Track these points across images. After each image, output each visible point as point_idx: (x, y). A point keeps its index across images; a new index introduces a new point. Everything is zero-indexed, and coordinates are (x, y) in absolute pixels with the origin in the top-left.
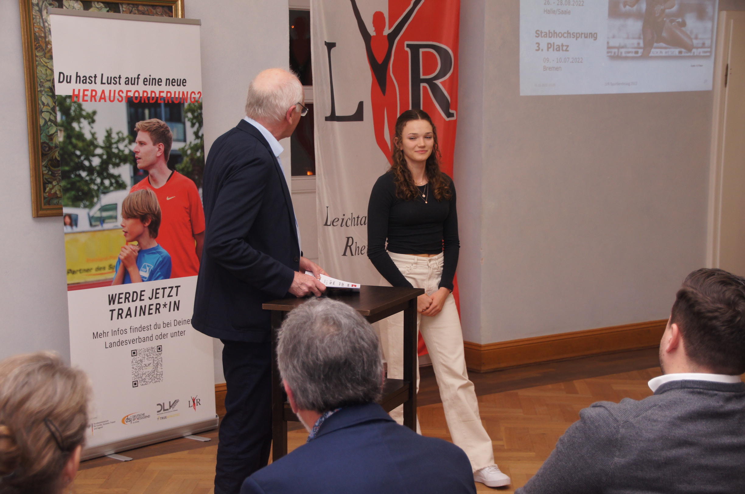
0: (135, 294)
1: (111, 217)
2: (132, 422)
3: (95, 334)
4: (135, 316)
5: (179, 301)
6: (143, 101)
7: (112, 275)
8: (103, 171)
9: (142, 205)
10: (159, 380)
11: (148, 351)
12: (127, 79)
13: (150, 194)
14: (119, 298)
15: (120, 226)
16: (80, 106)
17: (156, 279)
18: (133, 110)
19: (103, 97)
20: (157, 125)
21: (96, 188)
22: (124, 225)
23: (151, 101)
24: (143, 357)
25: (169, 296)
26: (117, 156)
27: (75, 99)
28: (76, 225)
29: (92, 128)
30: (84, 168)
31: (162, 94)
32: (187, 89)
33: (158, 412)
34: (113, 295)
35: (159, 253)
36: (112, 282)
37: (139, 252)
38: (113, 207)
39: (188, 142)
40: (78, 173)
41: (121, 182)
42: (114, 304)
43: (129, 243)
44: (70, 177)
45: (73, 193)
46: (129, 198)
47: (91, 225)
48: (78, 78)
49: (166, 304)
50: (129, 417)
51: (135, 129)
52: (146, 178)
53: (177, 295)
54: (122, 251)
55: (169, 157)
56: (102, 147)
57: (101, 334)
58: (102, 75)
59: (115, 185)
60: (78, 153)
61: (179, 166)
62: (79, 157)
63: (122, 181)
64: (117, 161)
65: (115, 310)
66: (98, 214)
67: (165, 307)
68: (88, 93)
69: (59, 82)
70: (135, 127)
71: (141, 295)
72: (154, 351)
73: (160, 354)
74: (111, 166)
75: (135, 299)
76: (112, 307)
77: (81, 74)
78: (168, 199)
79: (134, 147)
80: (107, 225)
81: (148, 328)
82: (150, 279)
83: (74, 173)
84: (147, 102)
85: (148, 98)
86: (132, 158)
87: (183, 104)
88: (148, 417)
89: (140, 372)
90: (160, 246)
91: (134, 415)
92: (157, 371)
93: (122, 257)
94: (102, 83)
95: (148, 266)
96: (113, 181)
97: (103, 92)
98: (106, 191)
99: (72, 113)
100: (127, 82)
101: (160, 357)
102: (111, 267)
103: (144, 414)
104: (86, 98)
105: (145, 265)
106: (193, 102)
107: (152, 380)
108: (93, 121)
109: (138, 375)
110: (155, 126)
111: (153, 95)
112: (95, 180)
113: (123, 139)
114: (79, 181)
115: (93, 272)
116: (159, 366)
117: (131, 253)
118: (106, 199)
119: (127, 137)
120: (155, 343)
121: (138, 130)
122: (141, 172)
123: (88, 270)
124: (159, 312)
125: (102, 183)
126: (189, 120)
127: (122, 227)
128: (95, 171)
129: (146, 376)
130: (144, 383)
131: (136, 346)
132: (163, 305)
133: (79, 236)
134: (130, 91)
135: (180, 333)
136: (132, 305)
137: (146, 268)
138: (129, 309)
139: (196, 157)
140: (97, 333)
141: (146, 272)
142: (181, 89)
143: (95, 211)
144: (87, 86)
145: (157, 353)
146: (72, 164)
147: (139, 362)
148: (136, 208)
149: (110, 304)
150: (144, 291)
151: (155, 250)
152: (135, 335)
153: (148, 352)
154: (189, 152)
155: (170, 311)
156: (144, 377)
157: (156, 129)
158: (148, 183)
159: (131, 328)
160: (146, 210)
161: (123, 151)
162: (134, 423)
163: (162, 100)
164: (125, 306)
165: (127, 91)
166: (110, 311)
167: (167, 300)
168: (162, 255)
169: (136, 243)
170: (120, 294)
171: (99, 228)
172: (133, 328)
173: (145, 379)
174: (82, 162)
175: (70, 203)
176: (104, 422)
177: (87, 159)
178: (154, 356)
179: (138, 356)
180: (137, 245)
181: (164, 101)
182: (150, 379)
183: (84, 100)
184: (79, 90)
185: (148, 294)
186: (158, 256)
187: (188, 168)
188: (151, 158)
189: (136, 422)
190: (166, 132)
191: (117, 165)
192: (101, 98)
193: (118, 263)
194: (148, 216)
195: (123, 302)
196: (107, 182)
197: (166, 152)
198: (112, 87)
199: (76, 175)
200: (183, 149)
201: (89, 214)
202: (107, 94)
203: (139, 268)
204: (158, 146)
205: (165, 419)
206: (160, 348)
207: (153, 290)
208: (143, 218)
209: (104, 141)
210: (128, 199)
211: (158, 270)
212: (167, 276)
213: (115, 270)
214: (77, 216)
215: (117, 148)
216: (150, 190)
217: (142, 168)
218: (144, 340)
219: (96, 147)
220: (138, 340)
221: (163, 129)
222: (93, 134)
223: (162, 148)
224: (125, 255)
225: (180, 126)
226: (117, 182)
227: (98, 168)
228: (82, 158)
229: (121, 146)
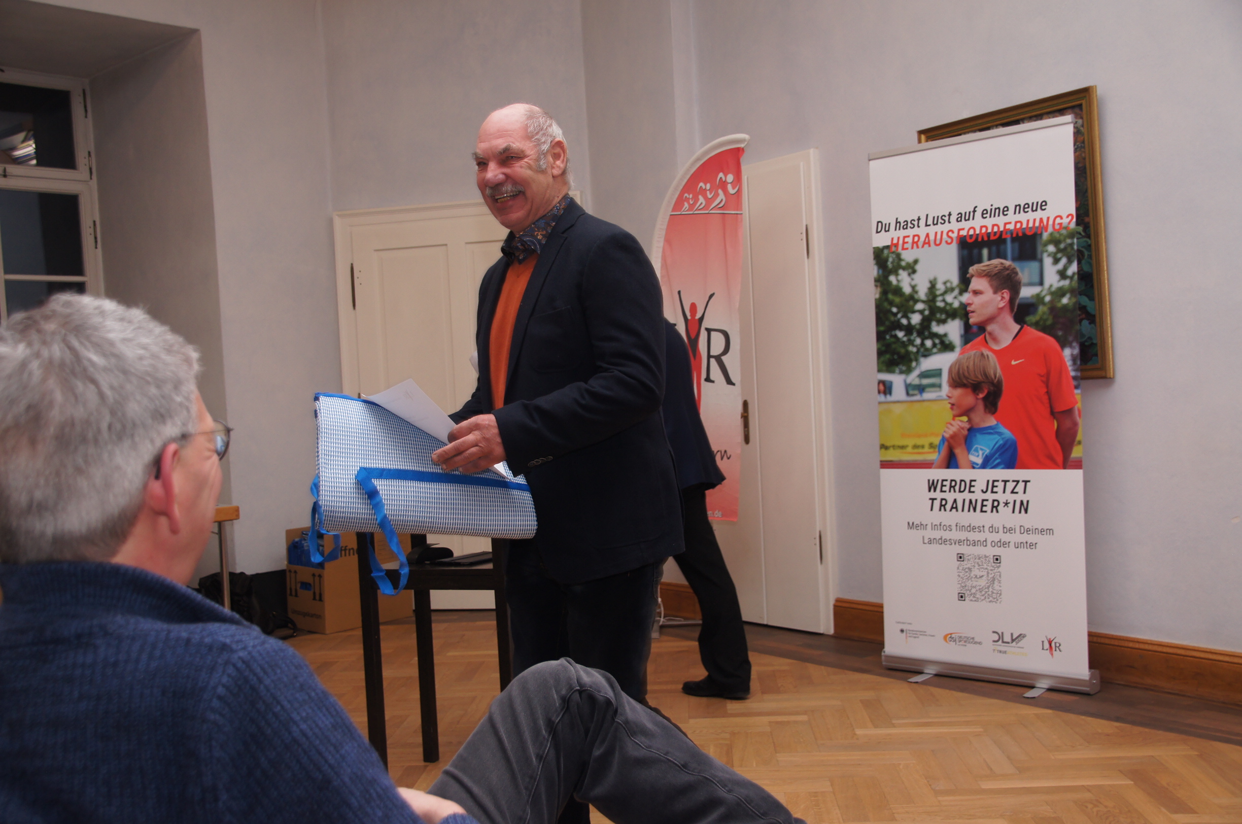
0: (963, 483)
1: (933, 386)
2: (958, 643)
3: (911, 524)
4: (963, 511)
5: (1028, 502)
6: (980, 239)
7: (933, 456)
8: (924, 330)
9: (974, 371)
10: (995, 600)
11: (979, 559)
12: (960, 215)
13: (986, 357)
14: (942, 486)
15: (945, 397)
16: (898, 256)
17: (993, 468)
18: (965, 252)
19: (927, 243)
20: (999, 267)
21: (914, 350)
22: (950, 395)
23: (992, 238)
24: (972, 565)
25: (1012, 492)
26: (942, 310)
27: (894, 249)
28: (890, 393)
29: (912, 279)
30: (900, 327)
31: (1008, 227)
32: (1049, 213)
33: (994, 641)
34: (933, 481)
35: (1000, 434)
36: (932, 464)
37: (969, 430)
38: (937, 373)
39: (1047, 284)
40: (893, 333)
41: (947, 342)
42: (935, 491)
43: (957, 418)
44: (885, 339)
45: (888, 356)
46: (957, 362)
47: (908, 394)
48: (898, 224)
49: (1008, 502)
50: (953, 636)
51: (968, 276)
52: (982, 336)
53: (1025, 492)
54: (947, 428)
55: (1016, 307)
56: (923, 302)
57: (917, 526)
58: (927, 215)
59: (939, 346)
60: (894, 310)
61: (1031, 319)
62: (895, 315)
63: (949, 341)
64: (943, 317)
65: (936, 499)
66: (917, 382)
67: (1006, 506)
68: (910, 240)
69: (877, 232)
70: (968, 273)
71: (971, 486)
72: (989, 561)
73: (999, 567)
74: (934, 324)
75: (962, 489)
76: (932, 495)
77: (901, 220)
78: (1013, 363)
79: (966, 298)
80: (928, 395)
81: (981, 529)
82: (984, 466)
83: (889, 333)
84: (986, 239)
85: (988, 235)
86: (963, 313)
87: (1041, 234)
88: (980, 643)
89: (967, 584)
90: (1000, 425)
91: (960, 635)
92: (992, 588)
93: (947, 435)
94: (927, 225)
95: (982, 449)
96: (937, 341)
97: (928, 235)
98: (927, 353)
99: (890, 265)
100: (959, 219)
101: (998, 571)
102: (931, 446)
103: (973, 638)
104: (906, 246)
105: (977, 448)
106: (1058, 231)
107: (985, 598)
108: (914, 272)
109: (966, 586)
110: (997, 269)
111: (996, 229)
112: (914, 340)
113: (952, 290)
114: (894, 343)
115: (909, 449)
116: (996, 582)
117: (959, 430)
118: (928, 364)
119: (958, 286)
120: (991, 551)
121: (972, 276)
122: (975, 329)
123: (902, 447)
124: (997, 511)
125: (923, 344)
126: (1049, 255)
127: (947, 398)
128: (914, 330)
129: (977, 591)
130: (974, 599)
131: (964, 549)
132: (1004, 503)
133: (893, 406)
134: (963, 229)
135: (1028, 544)
136: (960, 497)
137: (978, 452)
138: (955, 501)
139: (1059, 305)
140: (913, 523)
141: (978, 456)
142: (1039, 214)
143: (913, 378)
144: (910, 232)
145: (993, 564)
146: (887, 323)
147: (967, 570)
148: (966, 374)
149: (930, 491)
150: (975, 481)
151: (993, 429)
152: (963, 535)
153: (980, 561)
154: (1048, 299)
155: (1013, 512)
156: (973, 591)
157: (999, 272)
158: (984, 341)
159: (957, 526)
160: (980, 377)
161: (951, 304)
162: (959, 645)
163: (1009, 234)
164: (950, 497)
165: (959, 230)
166: (930, 499)
167: (1011, 498)
168: (1003, 436)
169: (965, 419)
170: (943, 481)
171: (918, 398)
172: (959, 527)
173: (974, 594)
174: (899, 320)
175: (884, 368)
176: (921, 632)
177: (905, 316)
178: (989, 568)
179: (965, 562)
180: (967, 421)
181: (1012, 234)
182: (983, 595)
183: (903, 249)
184: (899, 238)
185: (980, 485)
186: (997, 437)
187: (1046, 320)
188: (990, 311)
189: (962, 645)
190: (1013, 275)
191: (943, 322)
192: (925, 243)
193: (942, 442)
194: (983, 384)
195: (948, 490)
196: (928, 343)
197: (1012, 301)
198: (939, 228)
199: (892, 336)
200: (1038, 295)
201: (905, 381)
202: (932, 237)
203: (969, 450)
204: (1000, 294)
205: (1004, 654)
206: (997, 559)
207: (988, 481)
208: (975, 388)
209: (926, 295)
210: (956, 364)
211: (997, 455)
212: (1010, 464)
213: (937, 450)
214: (891, 383)
215: (944, 300)
216: (986, 352)
217: (976, 324)
218: (974, 544)
219: (916, 301)
220: (965, 542)
221: (1008, 272)
222: (913, 287)
223: (1007, 296)
224: (951, 432)
225: (1034, 265)
226: (942, 343)
227: (918, 327)
228: (899, 316)
229: (949, 298)
